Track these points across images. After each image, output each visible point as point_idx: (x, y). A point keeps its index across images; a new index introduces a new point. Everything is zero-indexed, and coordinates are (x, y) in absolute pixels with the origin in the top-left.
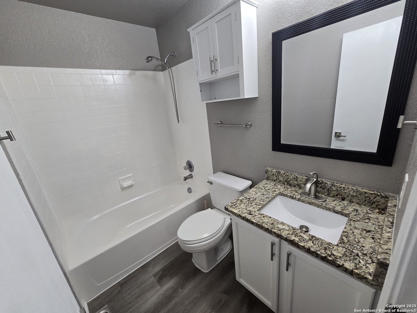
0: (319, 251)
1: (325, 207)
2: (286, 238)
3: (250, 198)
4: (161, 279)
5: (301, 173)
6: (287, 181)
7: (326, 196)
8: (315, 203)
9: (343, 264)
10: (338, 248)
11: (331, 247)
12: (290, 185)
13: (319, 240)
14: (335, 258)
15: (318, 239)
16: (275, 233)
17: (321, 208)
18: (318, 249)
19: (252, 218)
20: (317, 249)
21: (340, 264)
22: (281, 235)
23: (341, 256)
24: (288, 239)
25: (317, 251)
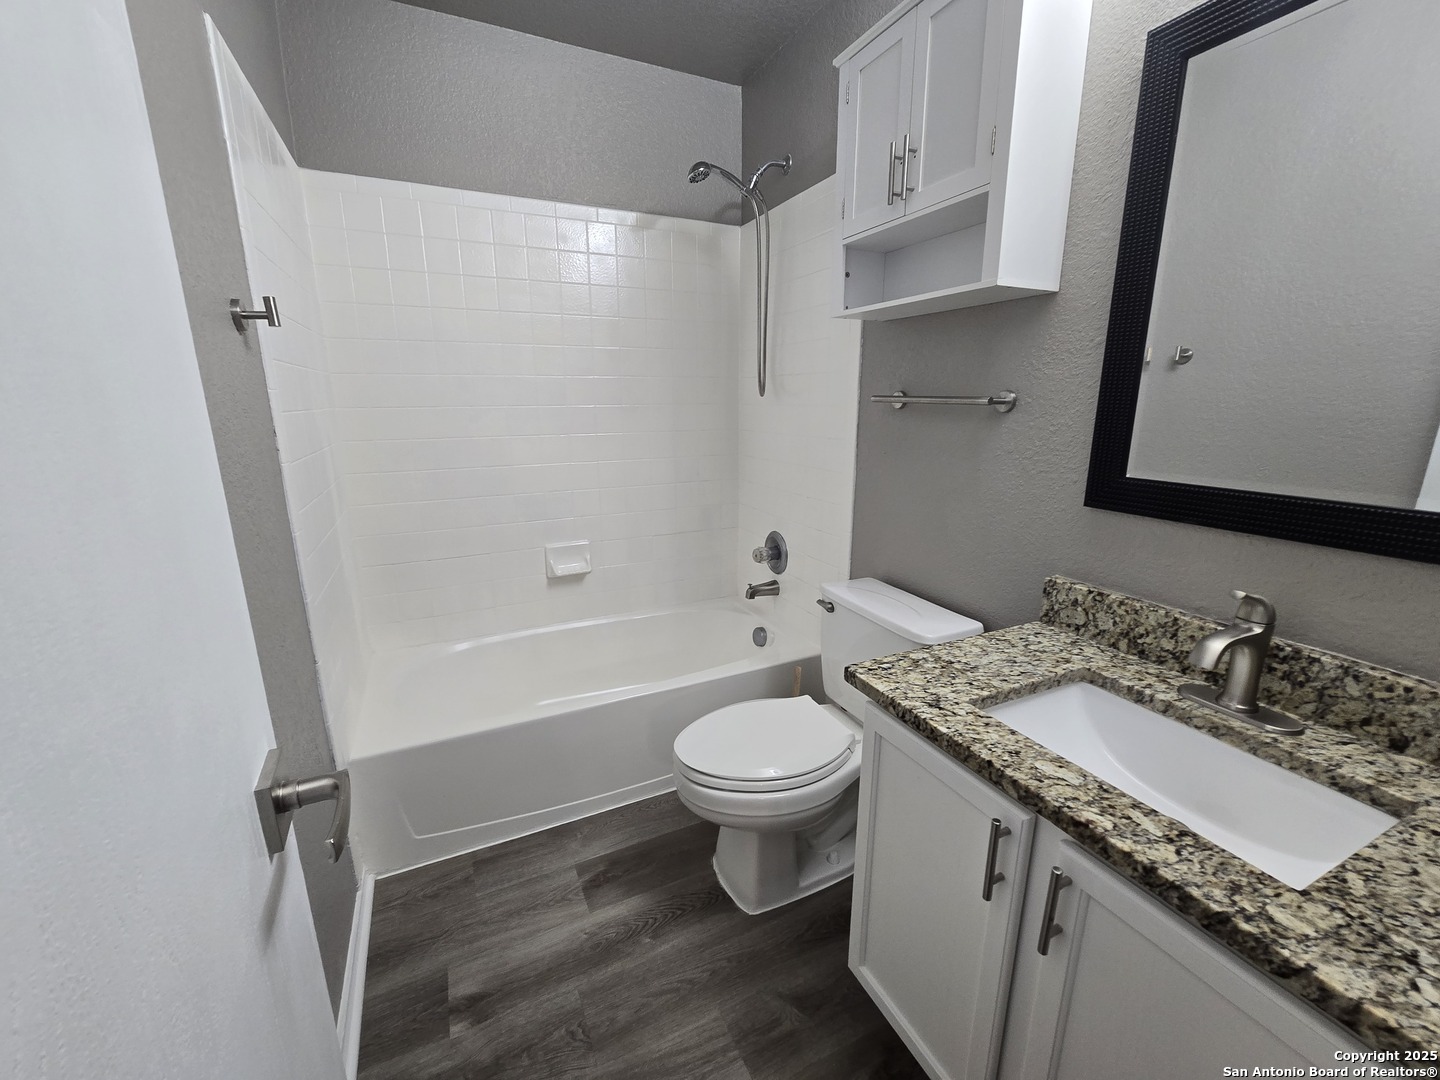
0: (1198, 886)
1: (1291, 754)
2: (1059, 807)
3: (953, 660)
4: (598, 886)
5: (1197, 610)
6: (1132, 635)
7: (1307, 718)
8: (1240, 733)
9: (1310, 968)
10: (1304, 905)
11: (1269, 891)
12: (1142, 654)
13: (1210, 852)
14: (1273, 931)
15: (1209, 846)
16: (1014, 783)
17: (1268, 757)
18: (1198, 880)
19: (937, 719)
20: (1189, 877)
21: (1293, 959)
22: (1038, 796)
23: (1313, 934)
24: (1066, 815)
25: (1187, 885)
